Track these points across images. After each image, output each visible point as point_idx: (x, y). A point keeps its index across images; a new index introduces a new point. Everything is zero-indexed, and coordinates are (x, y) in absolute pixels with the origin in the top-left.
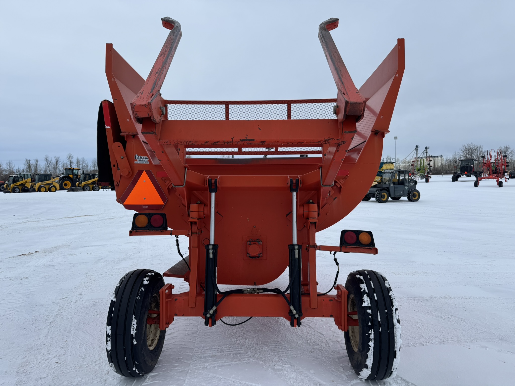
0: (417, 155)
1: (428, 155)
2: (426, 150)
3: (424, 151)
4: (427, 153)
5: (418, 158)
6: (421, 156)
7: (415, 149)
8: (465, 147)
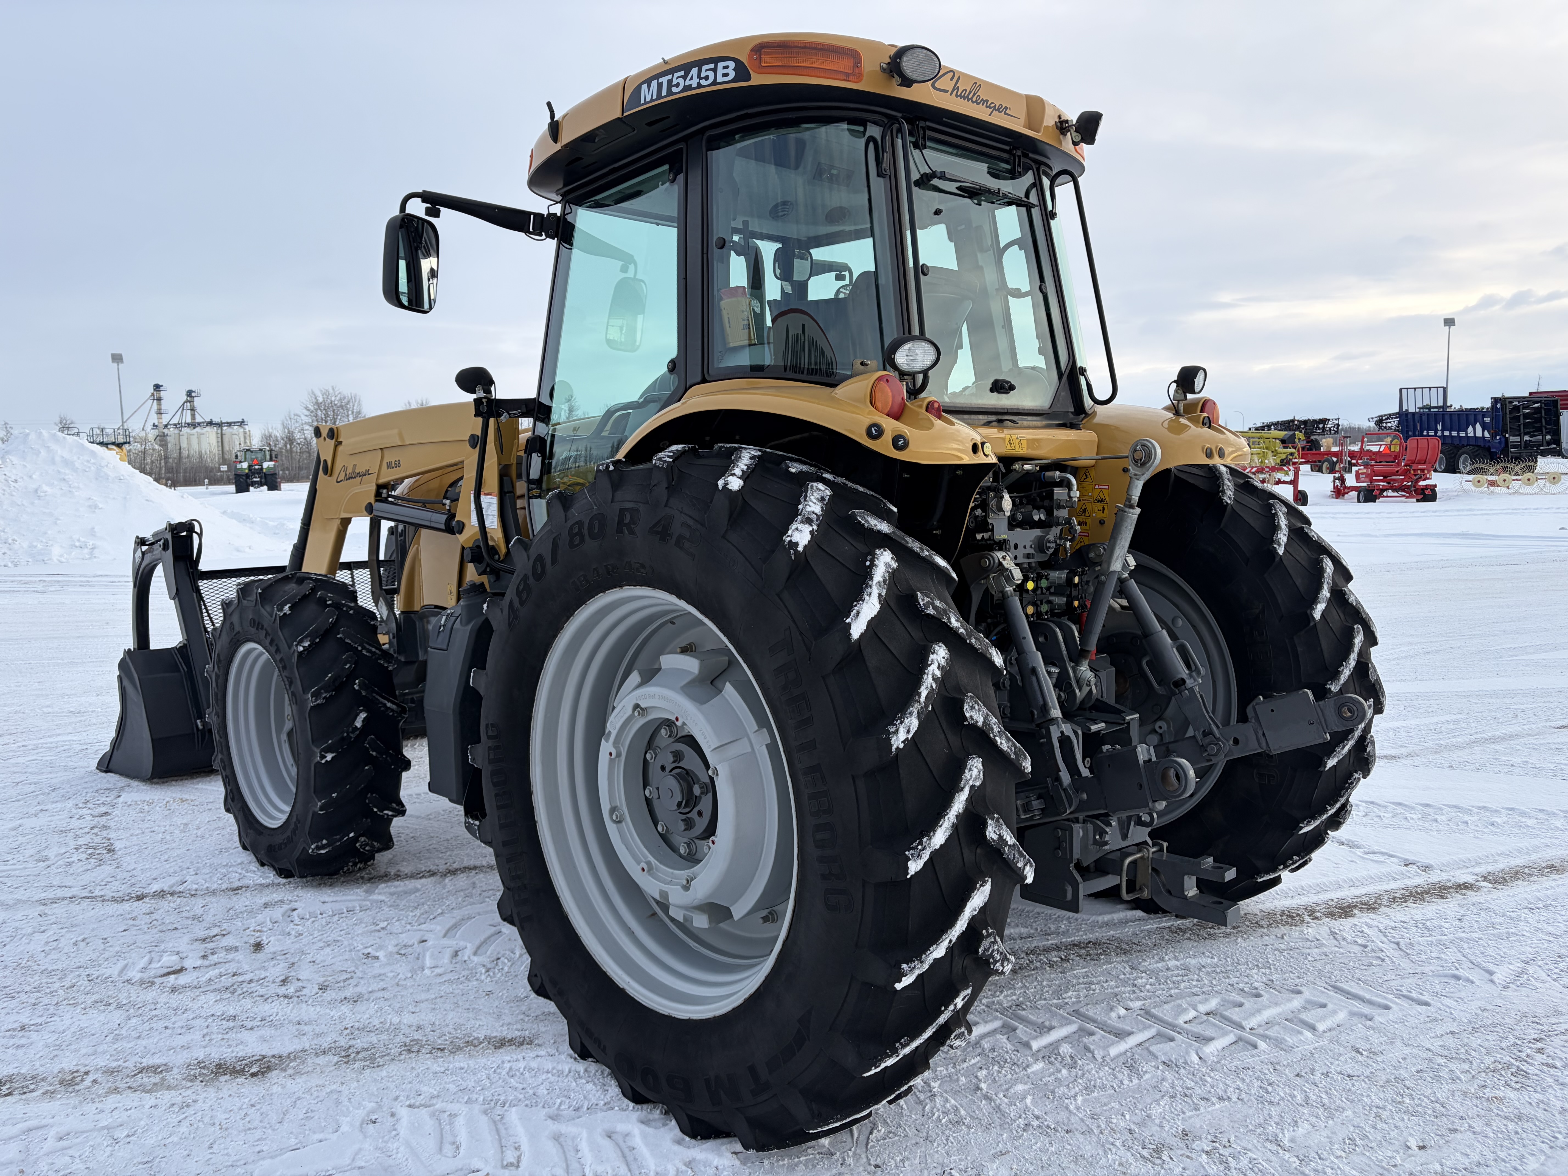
0: (160, 418)
2: (189, 402)
3: (183, 404)
4: (193, 409)
7: (153, 394)
8: (316, 398)
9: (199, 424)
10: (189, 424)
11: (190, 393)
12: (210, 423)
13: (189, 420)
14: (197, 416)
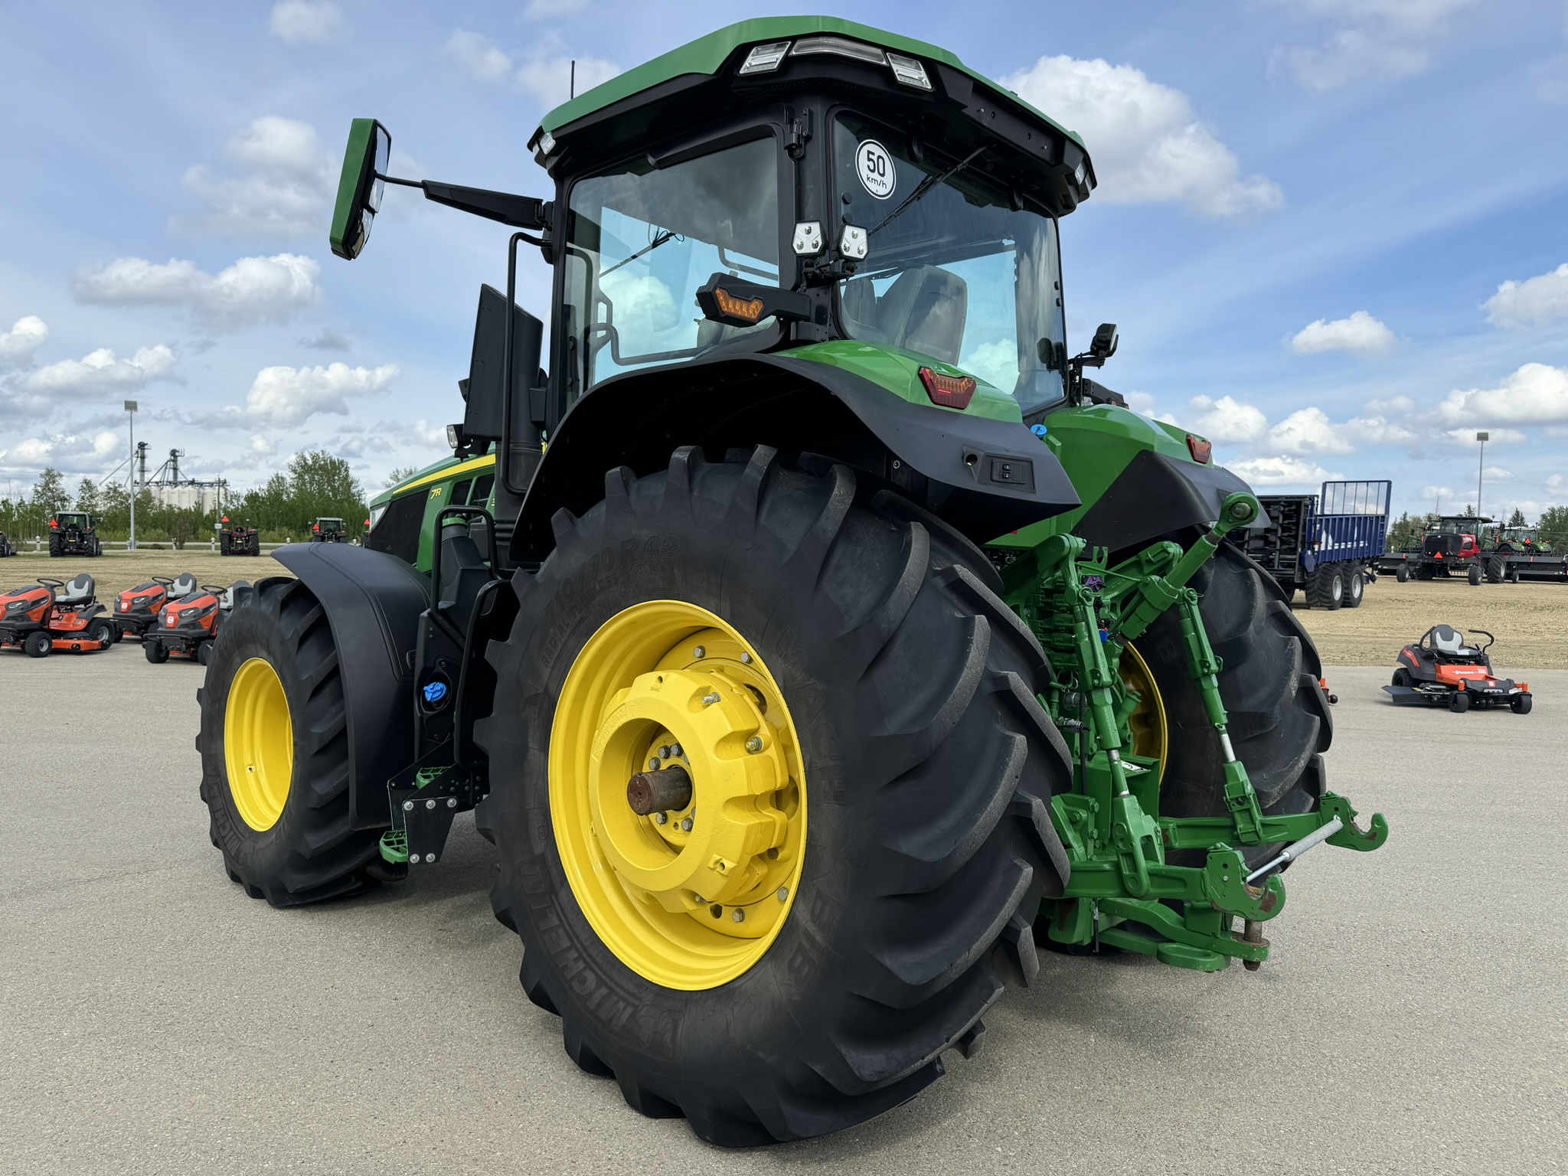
0: (142, 476)
1: (180, 478)
2: (173, 461)
3: (166, 463)
4: (175, 469)
5: (148, 483)
6: (157, 479)
7: (137, 452)
8: (305, 461)
9: (181, 483)
10: (170, 483)
11: (173, 453)
12: (192, 483)
13: (171, 479)
14: (179, 475)
